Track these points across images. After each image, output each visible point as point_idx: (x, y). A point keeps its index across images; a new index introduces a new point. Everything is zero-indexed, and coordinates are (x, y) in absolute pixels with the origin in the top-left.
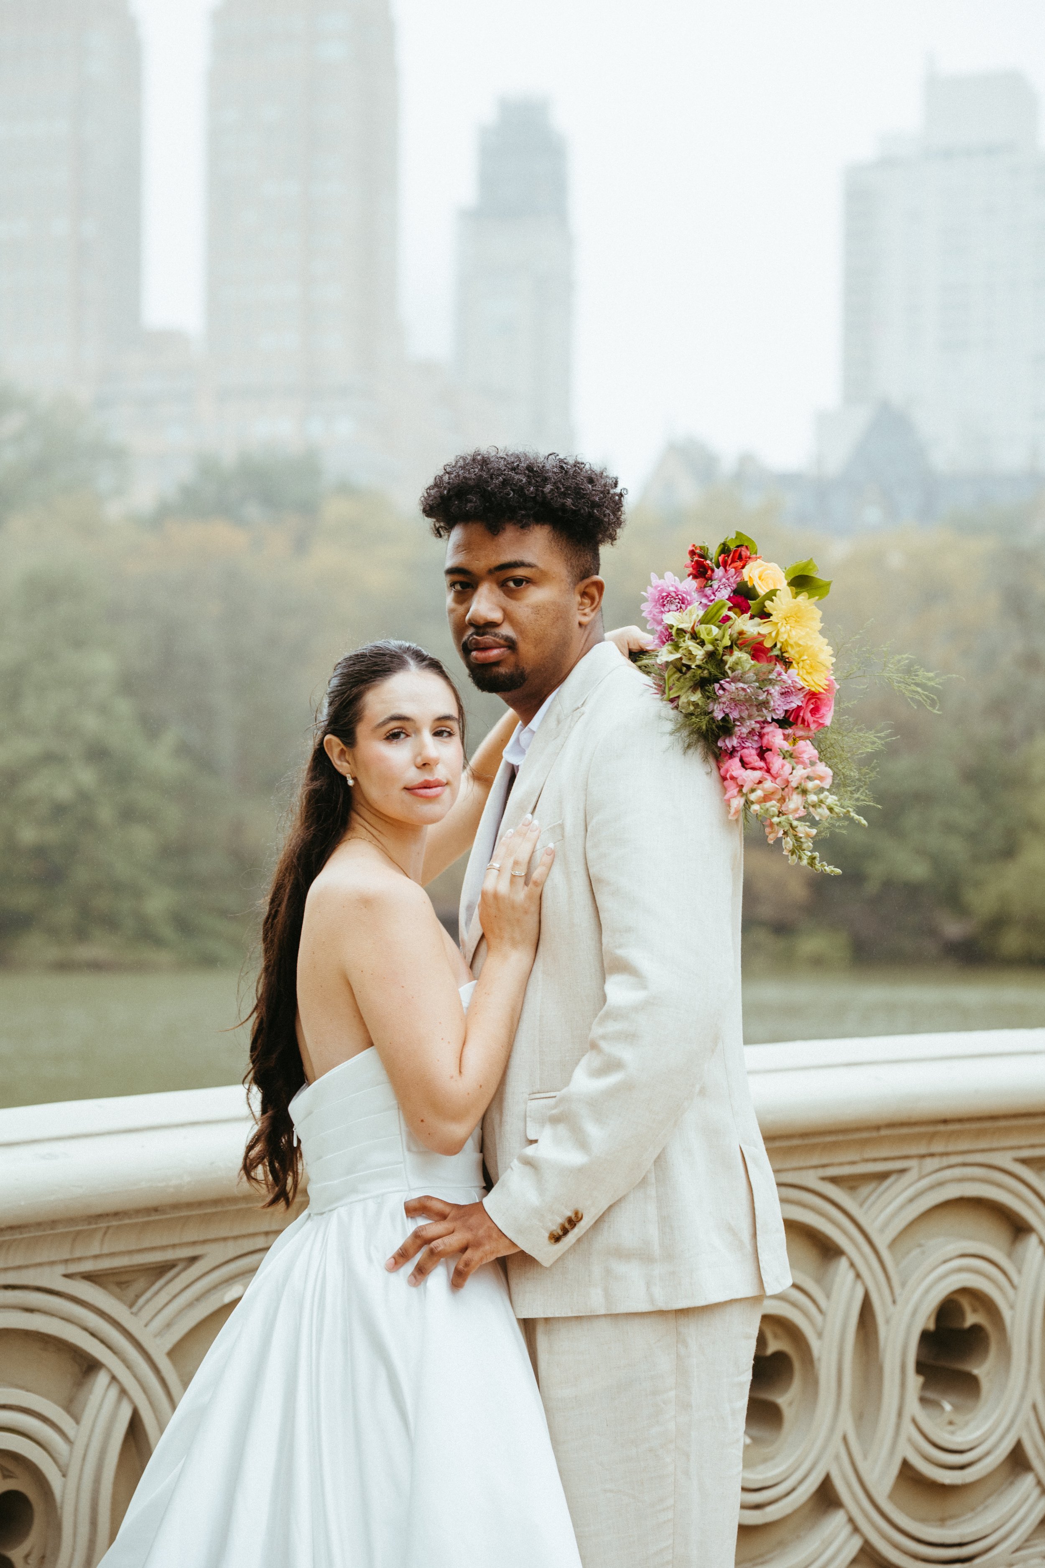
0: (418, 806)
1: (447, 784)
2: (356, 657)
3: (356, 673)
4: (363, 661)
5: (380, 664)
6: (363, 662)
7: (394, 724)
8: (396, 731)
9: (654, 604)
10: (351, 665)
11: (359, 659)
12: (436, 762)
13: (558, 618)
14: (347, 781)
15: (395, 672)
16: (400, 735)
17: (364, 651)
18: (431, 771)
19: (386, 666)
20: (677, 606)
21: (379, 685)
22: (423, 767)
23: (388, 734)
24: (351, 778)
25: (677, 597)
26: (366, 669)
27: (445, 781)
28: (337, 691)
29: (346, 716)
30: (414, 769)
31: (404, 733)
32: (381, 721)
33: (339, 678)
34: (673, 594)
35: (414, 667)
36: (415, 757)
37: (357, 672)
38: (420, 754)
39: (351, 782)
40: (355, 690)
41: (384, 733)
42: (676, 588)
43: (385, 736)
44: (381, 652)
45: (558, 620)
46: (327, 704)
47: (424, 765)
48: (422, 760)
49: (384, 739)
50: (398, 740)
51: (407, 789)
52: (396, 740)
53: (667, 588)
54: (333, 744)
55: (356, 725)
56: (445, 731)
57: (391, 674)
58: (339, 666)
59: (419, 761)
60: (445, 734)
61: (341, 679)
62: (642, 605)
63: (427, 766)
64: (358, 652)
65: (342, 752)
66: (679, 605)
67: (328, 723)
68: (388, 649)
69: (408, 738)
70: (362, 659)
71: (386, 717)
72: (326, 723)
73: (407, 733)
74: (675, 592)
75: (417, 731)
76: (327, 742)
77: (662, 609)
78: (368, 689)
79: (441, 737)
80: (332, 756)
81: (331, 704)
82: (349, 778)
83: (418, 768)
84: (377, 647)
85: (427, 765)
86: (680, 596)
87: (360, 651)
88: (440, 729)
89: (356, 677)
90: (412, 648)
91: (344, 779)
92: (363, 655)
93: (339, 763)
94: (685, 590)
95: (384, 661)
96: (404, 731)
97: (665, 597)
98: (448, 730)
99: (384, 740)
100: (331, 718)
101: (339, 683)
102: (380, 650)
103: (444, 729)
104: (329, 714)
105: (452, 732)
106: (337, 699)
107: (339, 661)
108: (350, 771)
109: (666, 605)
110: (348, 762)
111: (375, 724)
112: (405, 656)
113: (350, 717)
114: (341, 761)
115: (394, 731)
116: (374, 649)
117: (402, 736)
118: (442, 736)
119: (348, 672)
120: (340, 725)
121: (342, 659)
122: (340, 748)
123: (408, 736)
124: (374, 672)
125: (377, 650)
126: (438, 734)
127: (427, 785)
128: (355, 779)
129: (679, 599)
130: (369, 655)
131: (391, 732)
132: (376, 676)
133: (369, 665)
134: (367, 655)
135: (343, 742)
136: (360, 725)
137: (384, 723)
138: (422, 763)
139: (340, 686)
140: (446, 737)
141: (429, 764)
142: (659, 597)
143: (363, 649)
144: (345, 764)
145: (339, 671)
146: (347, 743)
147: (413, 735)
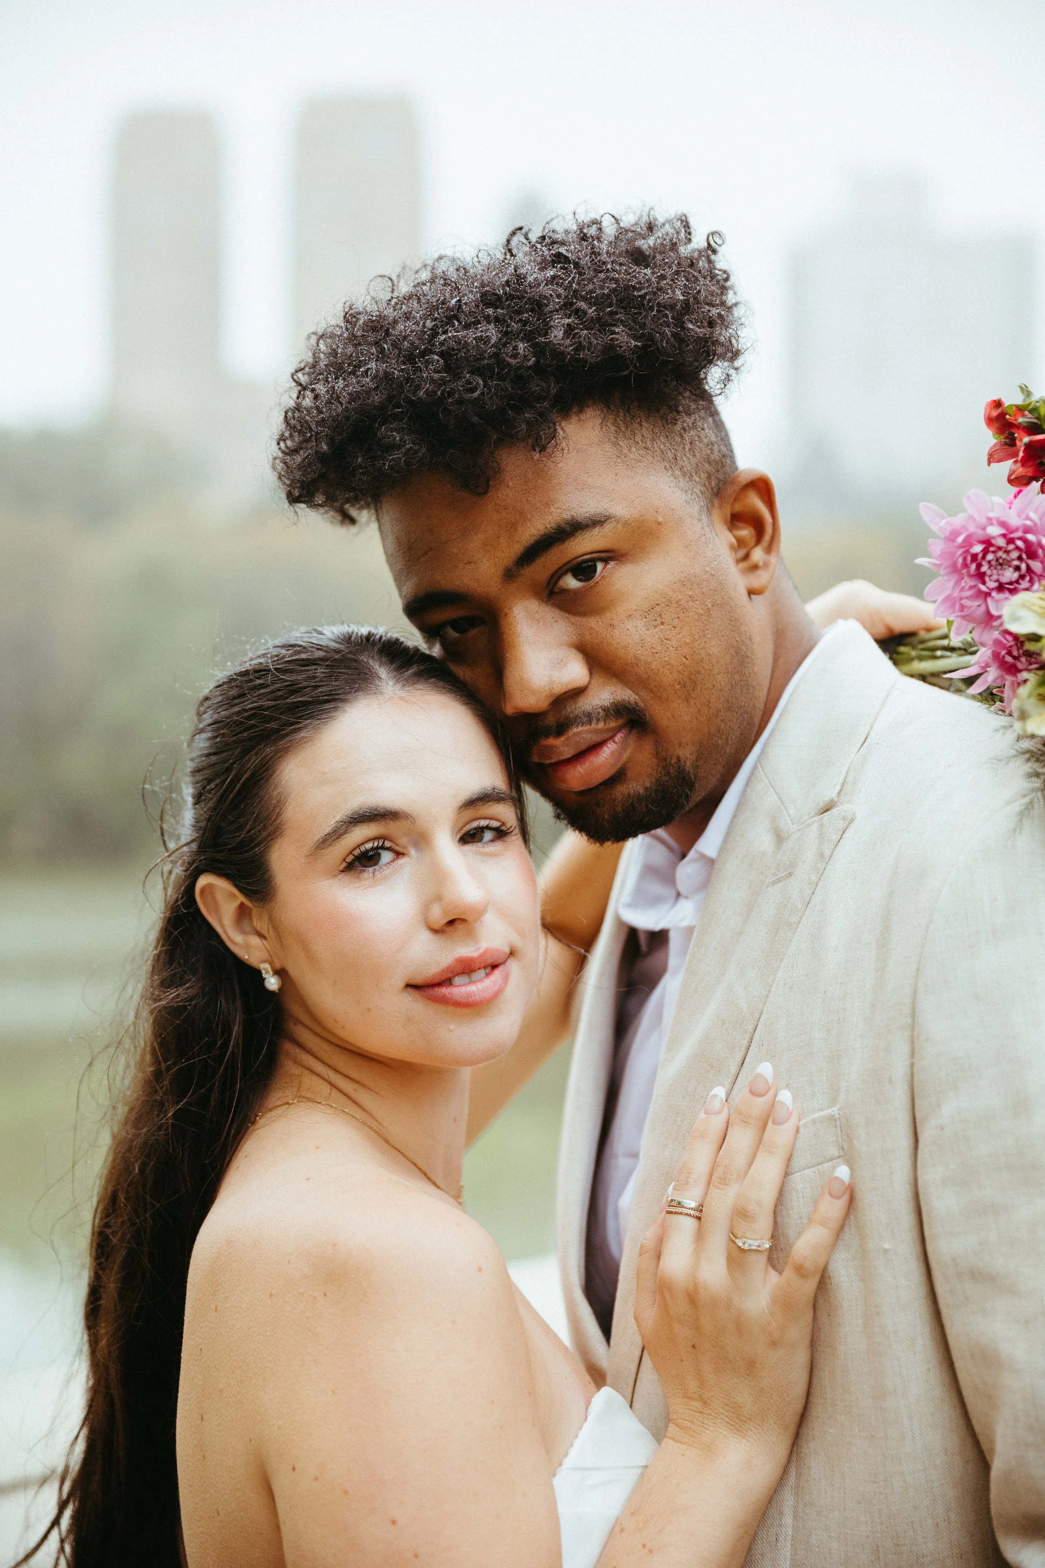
0: (452, 1027)
1: (512, 953)
2: (246, 678)
3: (249, 718)
4: (262, 686)
5: (305, 688)
6: (263, 688)
7: (360, 834)
8: (369, 846)
9: (955, 578)
10: (235, 698)
11: (251, 680)
12: (479, 912)
13: (709, 610)
14: (264, 979)
15: (343, 701)
16: (379, 855)
17: (262, 660)
18: (471, 935)
19: (320, 690)
20: (1017, 568)
21: (305, 740)
22: (449, 929)
23: (351, 858)
24: (271, 973)
25: (1011, 547)
26: (273, 703)
27: (507, 950)
28: (212, 765)
29: (240, 828)
30: (425, 935)
31: (389, 849)
32: (328, 829)
33: (209, 735)
34: (1001, 542)
35: (391, 683)
36: (426, 908)
37: (253, 715)
38: (438, 898)
39: (272, 983)
40: (253, 761)
41: (342, 856)
42: (1003, 524)
43: (344, 865)
44: (303, 656)
45: (710, 616)
46: (190, 800)
47: (451, 923)
48: (445, 912)
49: (342, 871)
50: (377, 867)
51: (412, 986)
52: (371, 869)
53: (980, 532)
54: (219, 896)
55: (268, 848)
56: (488, 828)
57: (335, 709)
58: (207, 704)
59: (438, 915)
60: (488, 835)
61: (216, 737)
62: (926, 591)
63: (459, 926)
64: (247, 666)
65: (242, 913)
66: (1023, 566)
67: (199, 847)
68: (320, 648)
69: (402, 861)
70: (258, 682)
71: (338, 817)
72: (194, 846)
73: (397, 848)
74: (1004, 536)
75: (422, 840)
76: (203, 891)
77: (983, 588)
78: (286, 750)
79: (479, 844)
80: (222, 926)
81: (198, 799)
82: (267, 972)
83: (435, 931)
84: (291, 646)
85: (457, 922)
86: (1020, 543)
87: (253, 663)
88: (475, 824)
89: (253, 726)
90: (378, 637)
91: (256, 975)
92: (260, 672)
93: (238, 938)
94: (1028, 523)
95: (314, 677)
96: (388, 844)
97: (980, 556)
98: (495, 824)
99: (342, 875)
100: (204, 834)
101: (211, 746)
102: (299, 653)
103: (484, 823)
104: (196, 826)
105: (503, 828)
106: (212, 785)
107: (206, 692)
108: (265, 955)
109: (989, 572)
110: (262, 936)
111: (315, 839)
112: (363, 658)
113: (249, 831)
114: (244, 933)
115: (363, 849)
116: (283, 652)
117: (386, 856)
118: (480, 840)
119: (227, 717)
120: (229, 850)
121: (212, 685)
122: (237, 903)
123: (399, 854)
124: (293, 708)
125: (291, 655)
126: (469, 837)
127: (466, 968)
128: (281, 973)
129: (1018, 548)
130: (276, 669)
131: (357, 852)
132: (300, 717)
133: (280, 693)
134: (269, 670)
135: (242, 890)
136: (277, 846)
137: (337, 834)
138: (445, 921)
139: (214, 754)
140: (492, 841)
141: (463, 921)
142: (965, 559)
143: (259, 657)
144: (255, 940)
145: (208, 718)
146: (251, 891)
147: (413, 852)
